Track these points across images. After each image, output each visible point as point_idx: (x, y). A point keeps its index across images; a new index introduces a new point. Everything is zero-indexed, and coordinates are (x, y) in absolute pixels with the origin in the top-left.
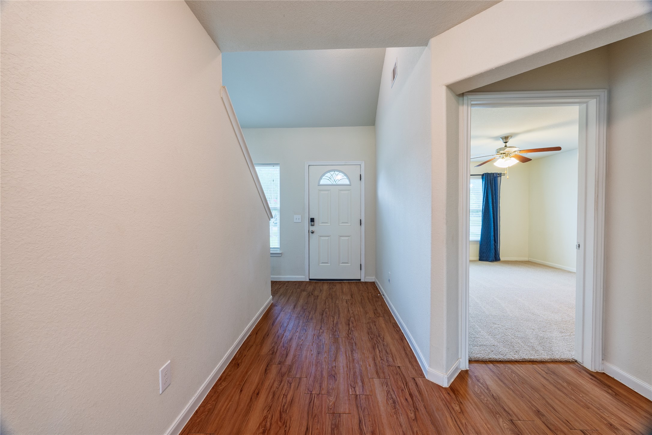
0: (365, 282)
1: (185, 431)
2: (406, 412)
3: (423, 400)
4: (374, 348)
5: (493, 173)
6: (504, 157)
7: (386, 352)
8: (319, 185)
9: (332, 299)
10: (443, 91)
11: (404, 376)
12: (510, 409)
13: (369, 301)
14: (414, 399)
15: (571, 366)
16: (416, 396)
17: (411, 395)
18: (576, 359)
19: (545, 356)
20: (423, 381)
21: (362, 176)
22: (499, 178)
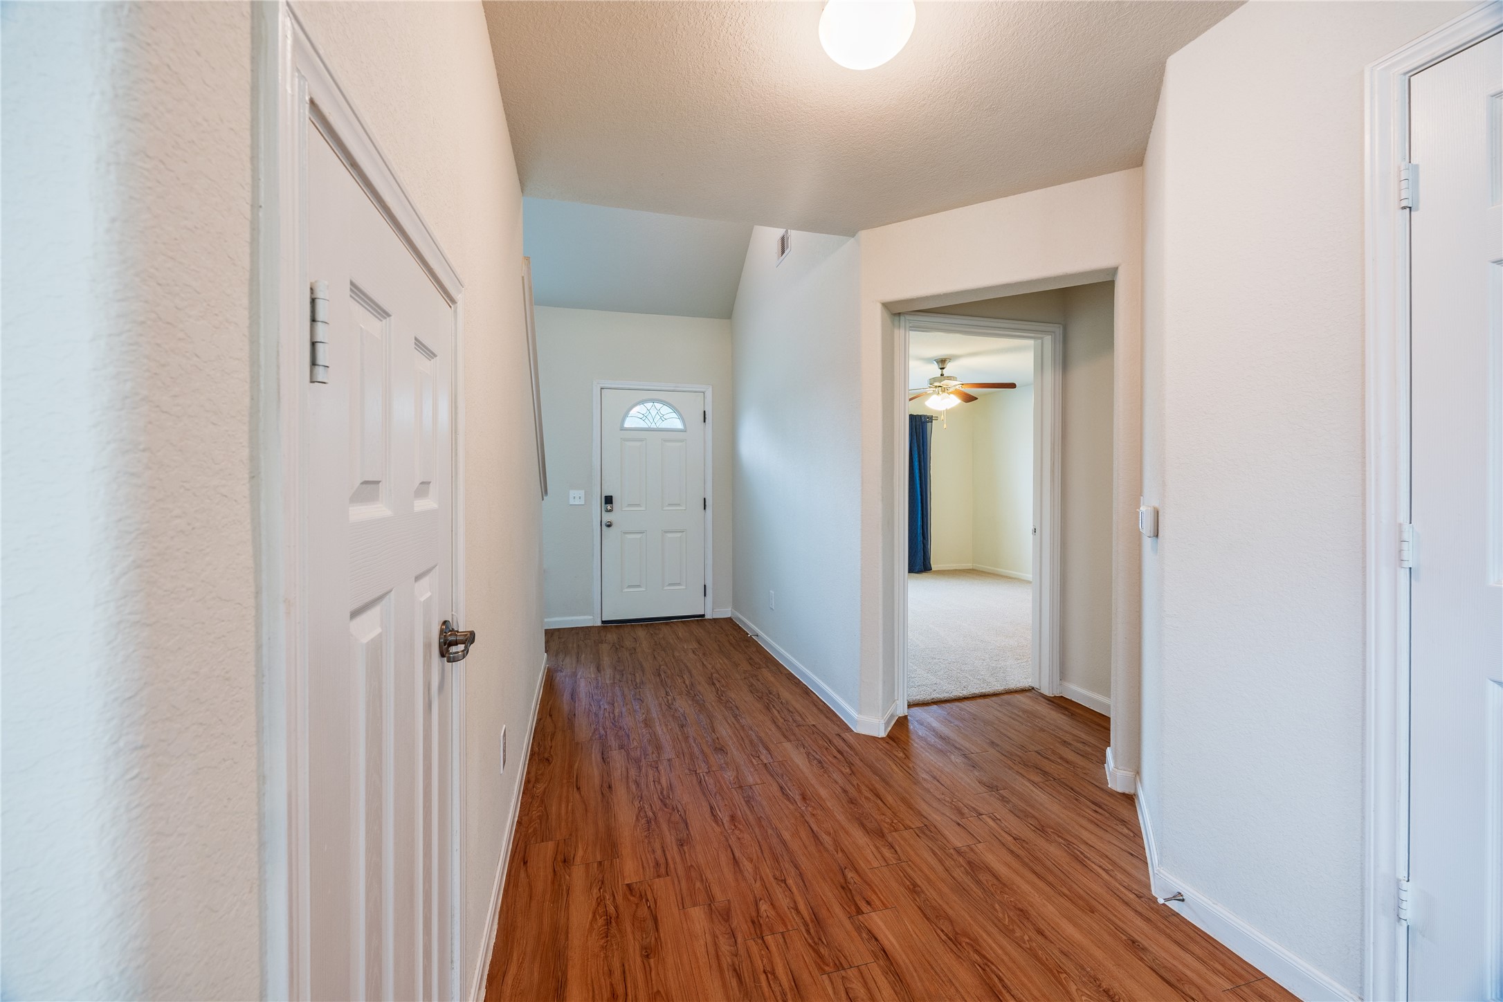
0: (714, 619)
1: (517, 844)
2: (839, 769)
3: (856, 754)
4: (768, 708)
5: (921, 416)
6: (940, 393)
7: (789, 710)
8: (623, 429)
9: (664, 650)
10: (878, 311)
11: (824, 734)
12: (962, 745)
13: (734, 648)
14: (845, 754)
15: (1027, 694)
16: (847, 752)
17: (839, 751)
18: (1033, 685)
19: (998, 687)
20: (851, 735)
21: (706, 413)
22: (929, 424)
